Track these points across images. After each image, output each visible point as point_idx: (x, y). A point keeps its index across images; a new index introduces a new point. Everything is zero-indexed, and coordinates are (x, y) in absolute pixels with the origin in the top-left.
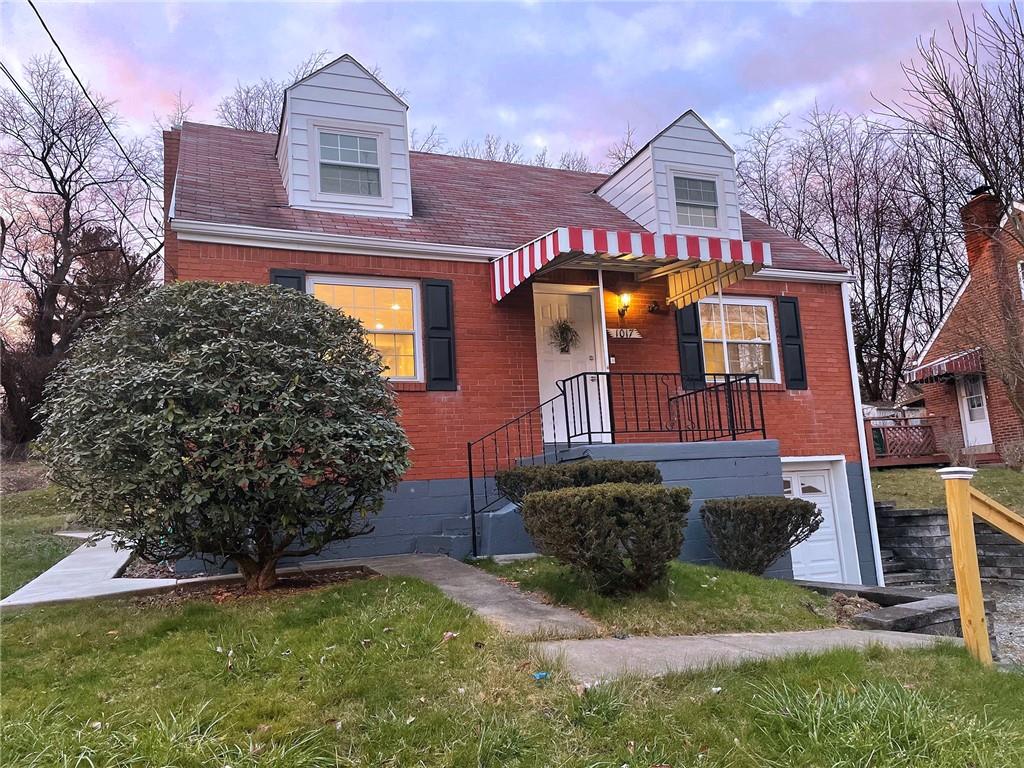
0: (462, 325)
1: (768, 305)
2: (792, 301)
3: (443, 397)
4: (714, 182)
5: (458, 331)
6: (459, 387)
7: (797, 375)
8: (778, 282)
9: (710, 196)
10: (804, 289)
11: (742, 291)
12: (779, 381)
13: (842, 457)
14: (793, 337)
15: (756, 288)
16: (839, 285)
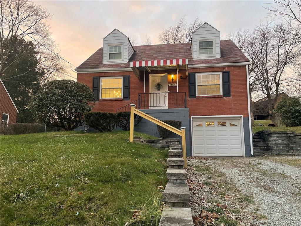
0: (132, 85)
1: (220, 74)
2: (228, 73)
3: (126, 101)
4: (212, 41)
5: (131, 87)
6: (130, 99)
7: (227, 92)
8: (223, 67)
9: (212, 45)
10: (233, 68)
11: (211, 71)
12: (222, 94)
13: (242, 116)
14: (226, 82)
15: (215, 70)
16: (246, 66)
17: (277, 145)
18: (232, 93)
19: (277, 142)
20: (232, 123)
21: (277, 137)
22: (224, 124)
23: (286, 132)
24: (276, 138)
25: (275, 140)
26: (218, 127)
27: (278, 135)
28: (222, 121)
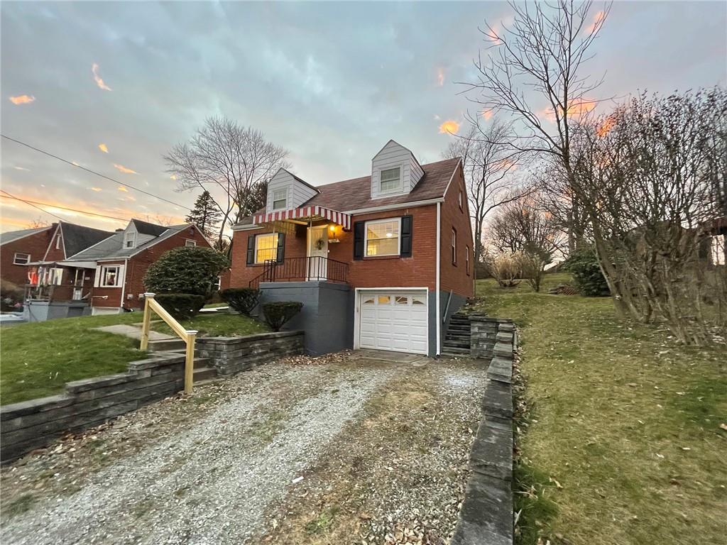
0: (287, 244)
1: (399, 221)
2: (410, 218)
4: (399, 168)
5: (286, 246)
7: (406, 251)
8: (403, 209)
9: (398, 175)
10: (417, 210)
11: (384, 216)
12: (399, 254)
13: (427, 288)
14: (407, 234)
15: (392, 214)
16: (436, 204)
17: (477, 342)
18: (413, 252)
19: (478, 336)
20: (417, 299)
21: (480, 328)
22: (404, 300)
23: (496, 319)
24: (476, 330)
25: (476, 333)
26: (395, 304)
27: (480, 325)
28: (402, 296)
